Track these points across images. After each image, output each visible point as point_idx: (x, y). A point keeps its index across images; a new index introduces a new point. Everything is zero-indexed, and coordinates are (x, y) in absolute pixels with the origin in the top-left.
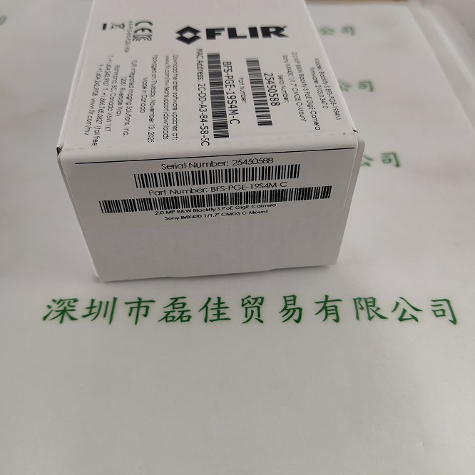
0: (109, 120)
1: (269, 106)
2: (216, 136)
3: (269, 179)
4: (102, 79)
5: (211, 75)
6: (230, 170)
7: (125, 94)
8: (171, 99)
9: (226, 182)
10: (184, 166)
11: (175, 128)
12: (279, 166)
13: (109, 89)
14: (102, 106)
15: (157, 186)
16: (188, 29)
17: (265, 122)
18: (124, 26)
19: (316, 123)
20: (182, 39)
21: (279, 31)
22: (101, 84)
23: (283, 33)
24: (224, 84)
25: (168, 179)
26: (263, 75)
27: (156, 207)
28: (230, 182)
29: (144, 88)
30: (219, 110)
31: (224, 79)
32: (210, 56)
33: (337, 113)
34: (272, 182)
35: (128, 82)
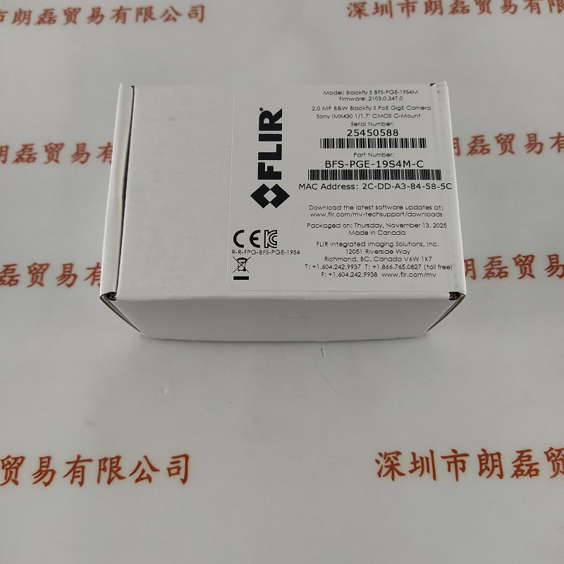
0: (417, 259)
1: (399, 137)
2: (439, 178)
4: (350, 271)
7: (374, 248)
8: (385, 211)
11: (428, 208)
13: (367, 263)
14: (394, 266)
16: (257, 196)
18: (242, 259)
19: (423, 108)
21: (270, 116)
22: (357, 271)
24: (364, 168)
26: (349, 137)
29: (367, 233)
31: (354, 167)
35: (356, 247)
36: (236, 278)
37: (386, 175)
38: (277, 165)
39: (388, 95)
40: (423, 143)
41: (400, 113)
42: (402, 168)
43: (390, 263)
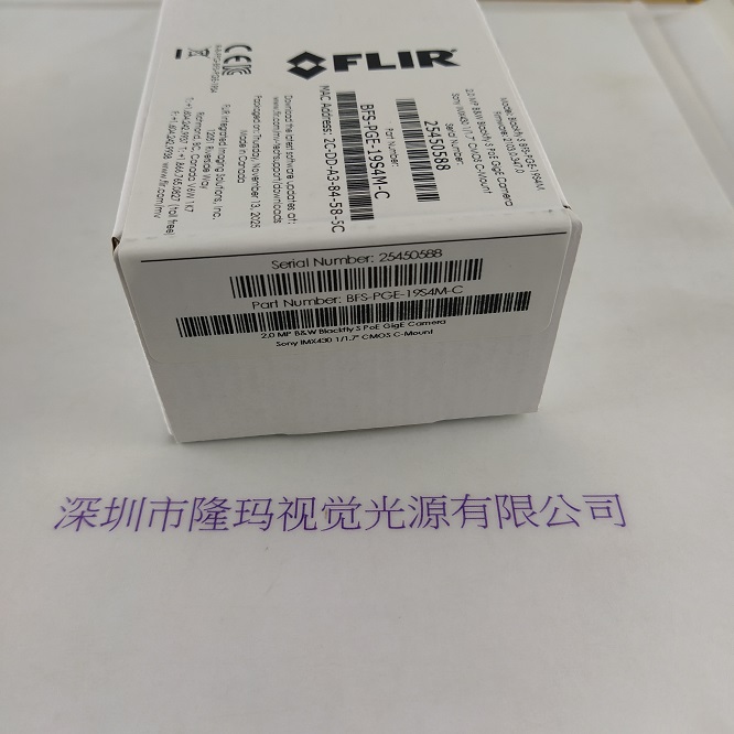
0: (191, 195)
1: (434, 170)
2: (354, 218)
3: (435, 282)
4: (178, 133)
5: (343, 124)
6: (375, 268)
7: (214, 155)
8: (283, 161)
9: (370, 287)
10: (306, 263)
11: (291, 206)
12: (451, 262)
13: (189, 148)
14: (180, 174)
15: (265, 295)
16: (306, 56)
17: (428, 194)
18: (208, 52)
19: (507, 196)
20: (297, 71)
21: (444, 57)
23: (450, 60)
24: (364, 138)
25: (281, 284)
26: (422, 123)
27: (263, 328)
28: (376, 286)
29: (242, 146)
30: (357, 177)
31: (363, 130)
32: (340, 96)
33: (537, 179)
34: (440, 286)
35: (217, 137)
36: (179, 51)
37: (355, 160)
38: (358, 67)
39: (522, 157)
40: (428, 197)
41: (487, 171)
42: (371, 176)
43: (186, 170)
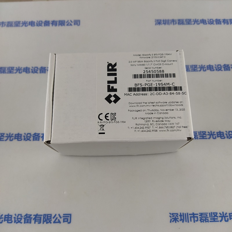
0: (173, 124)
1: (164, 73)
2: (181, 90)
4: (146, 129)
7: (156, 120)
8: (159, 104)
11: (177, 102)
13: (153, 126)
14: (164, 127)
18: (102, 125)
19: (174, 61)
21: (112, 65)
22: (148, 130)
26: (144, 74)
29: (152, 113)
36: (100, 133)
37: (160, 89)
38: (115, 86)
39: (159, 56)
40: (174, 75)
41: (164, 63)
42: (166, 86)
43: (162, 126)
